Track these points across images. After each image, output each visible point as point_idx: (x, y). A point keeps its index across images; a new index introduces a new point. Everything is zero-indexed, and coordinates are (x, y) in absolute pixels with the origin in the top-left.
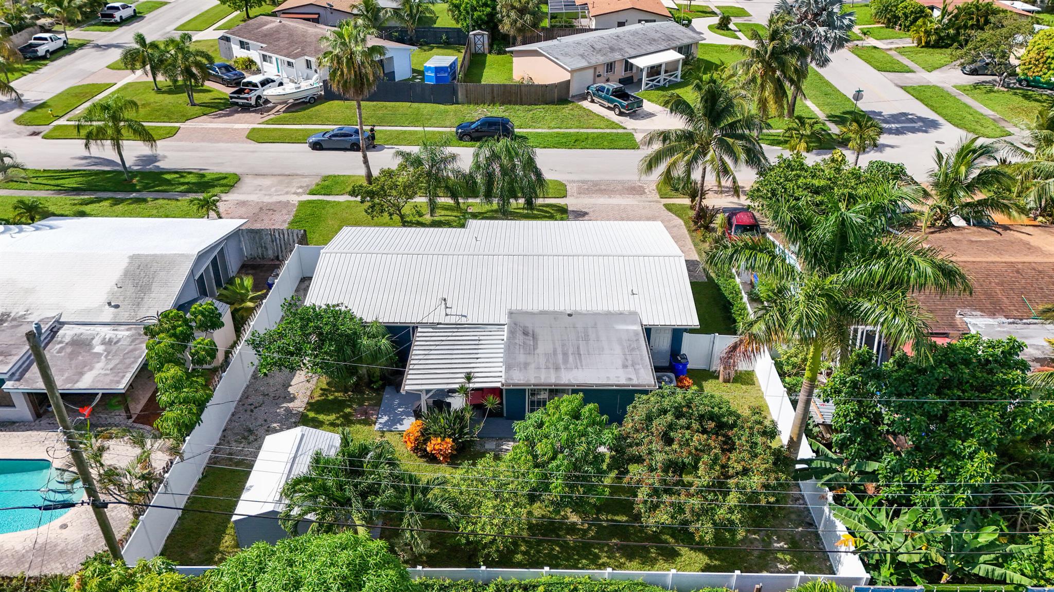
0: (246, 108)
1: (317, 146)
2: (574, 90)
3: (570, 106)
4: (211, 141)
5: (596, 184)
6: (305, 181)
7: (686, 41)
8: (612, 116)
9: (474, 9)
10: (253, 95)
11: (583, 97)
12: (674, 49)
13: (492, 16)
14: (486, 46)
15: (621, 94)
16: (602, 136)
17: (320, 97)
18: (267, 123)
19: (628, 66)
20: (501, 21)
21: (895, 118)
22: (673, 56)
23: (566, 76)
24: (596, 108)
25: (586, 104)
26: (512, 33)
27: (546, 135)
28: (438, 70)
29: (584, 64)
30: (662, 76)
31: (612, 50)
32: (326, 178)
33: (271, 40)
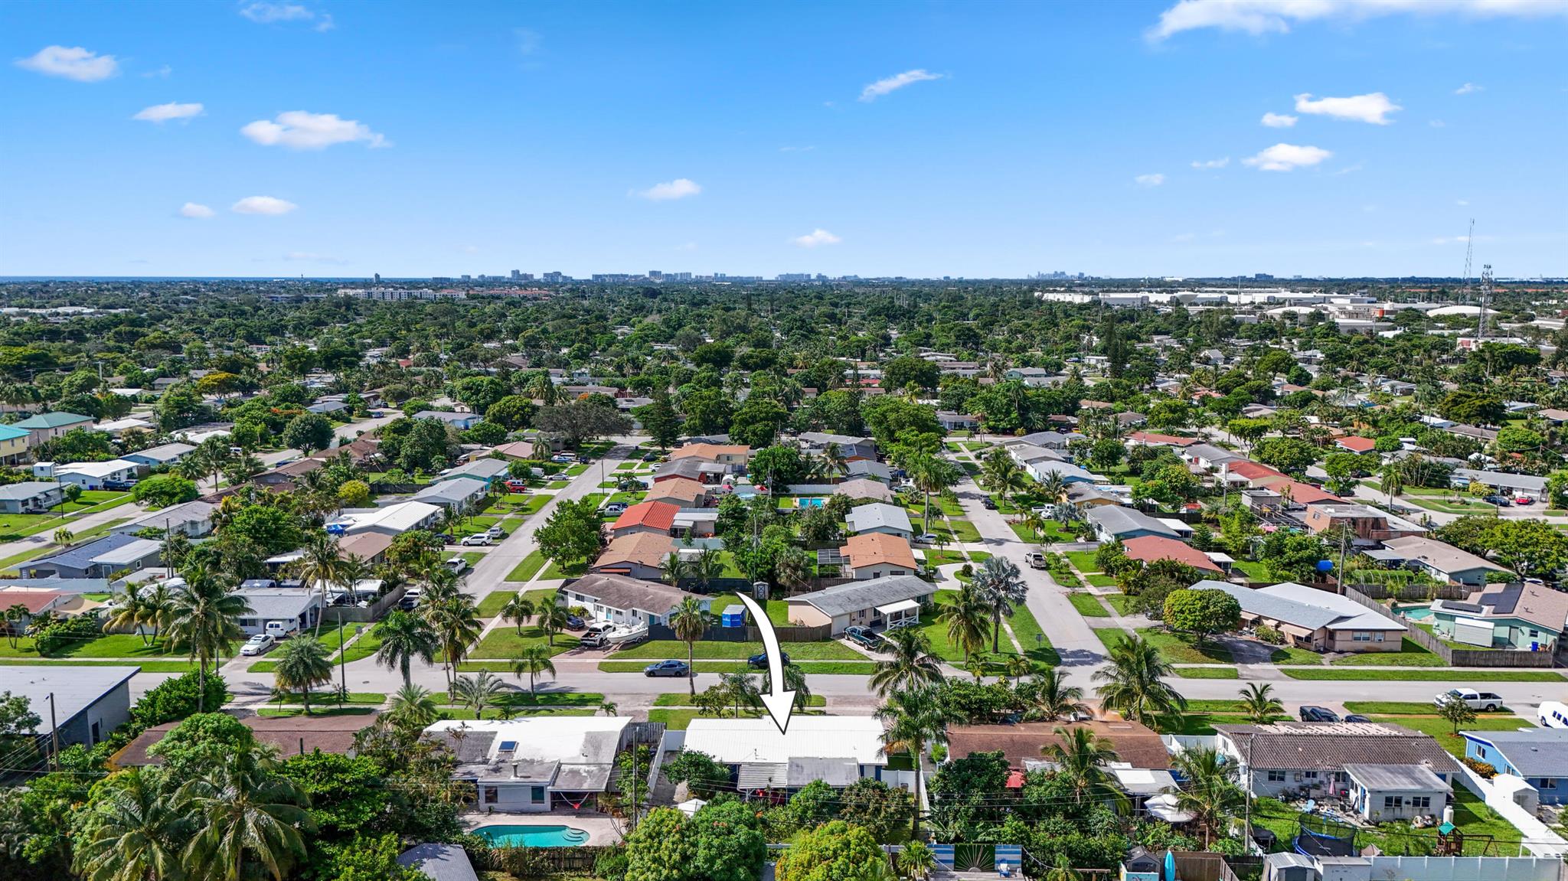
0: (593, 647)
1: (651, 674)
2: (834, 631)
3: (832, 643)
4: (574, 671)
5: (846, 698)
6: (649, 698)
7: (923, 592)
8: (863, 650)
9: (757, 566)
10: (598, 637)
11: (842, 636)
12: (913, 599)
13: (771, 572)
14: (767, 593)
15: (869, 634)
16: (854, 665)
17: (645, 638)
18: (609, 658)
19: (877, 613)
20: (779, 575)
21: (1074, 654)
22: (911, 604)
23: (829, 621)
24: (850, 644)
25: (843, 641)
26: (788, 584)
27: (813, 665)
28: (733, 617)
29: (843, 612)
30: (903, 619)
31: (864, 600)
32: (662, 695)
33: (603, 595)
